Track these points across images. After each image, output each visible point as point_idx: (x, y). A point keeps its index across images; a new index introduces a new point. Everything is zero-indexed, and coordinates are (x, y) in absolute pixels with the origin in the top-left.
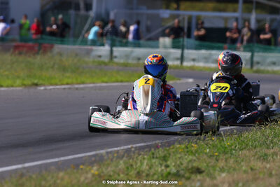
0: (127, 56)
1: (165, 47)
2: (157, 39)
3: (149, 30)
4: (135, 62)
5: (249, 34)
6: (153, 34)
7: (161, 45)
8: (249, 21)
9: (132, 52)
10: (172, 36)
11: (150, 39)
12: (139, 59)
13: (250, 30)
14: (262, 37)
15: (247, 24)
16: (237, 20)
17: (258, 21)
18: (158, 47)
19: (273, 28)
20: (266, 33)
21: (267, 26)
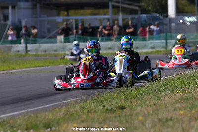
0: (37, 50)
1: (61, 42)
2: (56, 37)
3: (49, 31)
4: (43, 53)
5: (118, 29)
6: (51, 34)
7: (58, 41)
9: (40, 47)
11: (50, 37)
12: (45, 51)
13: (119, 26)
14: (127, 31)
16: (109, 20)
17: (123, 20)
18: (56, 42)
19: (134, 24)
20: (130, 28)
21: (130, 22)
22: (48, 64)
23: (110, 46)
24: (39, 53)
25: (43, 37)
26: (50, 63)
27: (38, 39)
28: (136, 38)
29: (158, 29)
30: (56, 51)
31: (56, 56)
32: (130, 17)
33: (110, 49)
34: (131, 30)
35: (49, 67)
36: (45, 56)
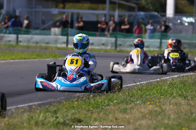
0: (29, 41)
1: (55, 35)
2: (50, 29)
3: (43, 22)
4: (34, 45)
5: (114, 25)
6: (46, 26)
7: (52, 33)
8: (114, 16)
9: (32, 38)
10: (61, 27)
11: (44, 29)
12: (37, 43)
13: (114, 22)
14: (123, 27)
15: (112, 18)
16: (105, 15)
17: (120, 16)
18: (50, 34)
19: (130, 21)
20: (125, 25)
21: (126, 19)
22: (35, 57)
23: (103, 42)
24: (30, 44)
25: (37, 28)
26: (38, 56)
27: (31, 30)
28: (131, 36)
29: (152, 28)
30: (48, 43)
31: (46, 48)
32: (127, 13)
33: (103, 44)
34: (127, 27)
35: (35, 60)
36: (35, 47)
